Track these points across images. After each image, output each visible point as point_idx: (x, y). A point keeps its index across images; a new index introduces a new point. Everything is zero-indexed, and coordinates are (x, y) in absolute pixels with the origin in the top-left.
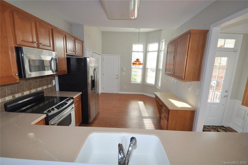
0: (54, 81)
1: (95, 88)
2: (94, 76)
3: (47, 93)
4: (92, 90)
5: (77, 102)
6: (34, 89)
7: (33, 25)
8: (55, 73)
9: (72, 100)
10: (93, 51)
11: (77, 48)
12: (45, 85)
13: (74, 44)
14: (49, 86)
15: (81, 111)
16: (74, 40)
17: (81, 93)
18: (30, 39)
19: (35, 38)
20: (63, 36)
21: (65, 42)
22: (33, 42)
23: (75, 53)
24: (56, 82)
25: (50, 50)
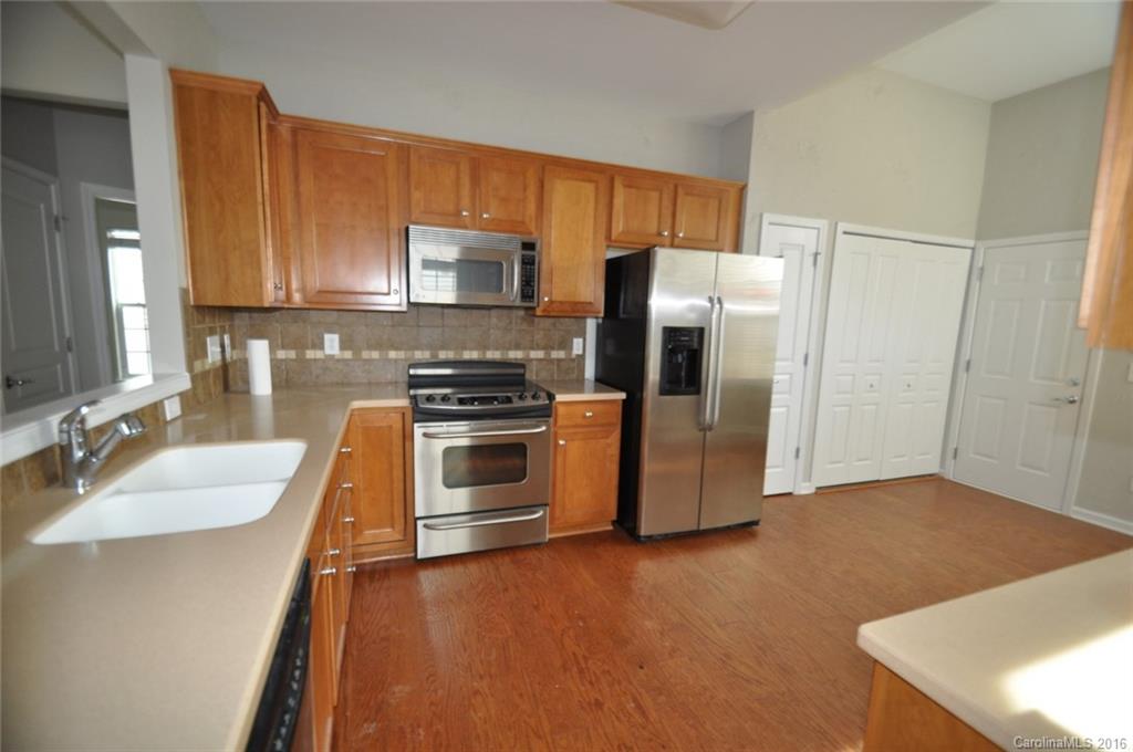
0: (577, 343)
1: (698, 392)
2: (701, 331)
3: (544, 375)
4: (664, 391)
5: (580, 421)
6: (497, 349)
7: (465, 168)
8: (518, 302)
9: (543, 401)
10: (842, 227)
11: (682, 218)
12: (538, 348)
13: (667, 203)
14: (556, 354)
15: (613, 468)
16: (672, 187)
17: (623, 396)
18: (451, 208)
19: (466, 201)
20: (596, 182)
21: (603, 200)
22: (458, 213)
23: (667, 241)
24: (585, 346)
25: (520, 233)
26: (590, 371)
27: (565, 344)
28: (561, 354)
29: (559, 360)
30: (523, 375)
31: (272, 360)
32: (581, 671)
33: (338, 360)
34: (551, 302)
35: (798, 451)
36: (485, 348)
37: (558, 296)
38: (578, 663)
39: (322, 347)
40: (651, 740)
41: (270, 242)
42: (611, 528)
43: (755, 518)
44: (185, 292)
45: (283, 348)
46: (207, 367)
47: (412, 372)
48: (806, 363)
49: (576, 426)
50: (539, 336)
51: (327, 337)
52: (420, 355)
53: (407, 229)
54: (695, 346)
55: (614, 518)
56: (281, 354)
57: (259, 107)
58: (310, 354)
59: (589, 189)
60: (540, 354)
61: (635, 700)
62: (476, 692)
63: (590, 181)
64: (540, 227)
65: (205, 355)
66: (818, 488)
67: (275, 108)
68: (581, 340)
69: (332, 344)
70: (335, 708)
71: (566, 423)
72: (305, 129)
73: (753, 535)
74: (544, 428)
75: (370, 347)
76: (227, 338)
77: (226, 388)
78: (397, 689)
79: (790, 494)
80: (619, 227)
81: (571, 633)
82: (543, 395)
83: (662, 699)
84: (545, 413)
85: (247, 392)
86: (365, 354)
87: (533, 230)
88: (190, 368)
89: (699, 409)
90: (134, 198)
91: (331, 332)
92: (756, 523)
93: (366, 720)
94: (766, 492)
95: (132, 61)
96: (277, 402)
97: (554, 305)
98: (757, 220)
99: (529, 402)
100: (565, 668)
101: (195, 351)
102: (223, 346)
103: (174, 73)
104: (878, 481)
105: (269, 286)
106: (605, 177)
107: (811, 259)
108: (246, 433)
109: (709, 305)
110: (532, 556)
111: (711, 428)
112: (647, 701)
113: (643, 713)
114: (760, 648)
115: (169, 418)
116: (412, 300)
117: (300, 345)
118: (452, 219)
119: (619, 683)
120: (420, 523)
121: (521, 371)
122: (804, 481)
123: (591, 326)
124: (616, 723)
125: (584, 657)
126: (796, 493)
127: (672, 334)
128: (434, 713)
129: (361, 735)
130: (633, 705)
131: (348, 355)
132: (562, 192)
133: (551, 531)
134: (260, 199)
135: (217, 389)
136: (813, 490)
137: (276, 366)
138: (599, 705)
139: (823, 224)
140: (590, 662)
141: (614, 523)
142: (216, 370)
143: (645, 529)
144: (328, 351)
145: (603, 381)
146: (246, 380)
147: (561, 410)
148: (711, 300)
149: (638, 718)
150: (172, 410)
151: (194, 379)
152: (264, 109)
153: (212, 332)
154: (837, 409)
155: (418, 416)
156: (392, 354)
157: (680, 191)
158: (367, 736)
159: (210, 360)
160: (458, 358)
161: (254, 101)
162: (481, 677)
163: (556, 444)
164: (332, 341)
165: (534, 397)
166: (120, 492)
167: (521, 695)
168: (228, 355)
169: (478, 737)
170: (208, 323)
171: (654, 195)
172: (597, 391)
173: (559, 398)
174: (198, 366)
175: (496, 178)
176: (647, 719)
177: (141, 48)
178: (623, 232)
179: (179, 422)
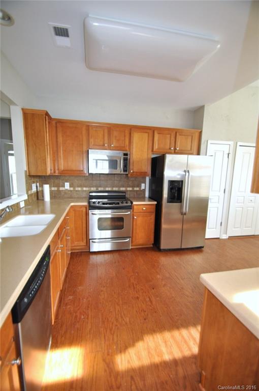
1: (181, 202)
2: (182, 181)
3: (132, 195)
4: (169, 202)
5: (142, 211)
6: (116, 187)
7: (106, 131)
8: (122, 173)
9: (129, 204)
10: (239, 143)
11: (178, 143)
12: (130, 187)
13: (173, 138)
14: (135, 189)
15: (153, 226)
16: (174, 133)
17: (156, 203)
18: (101, 143)
19: (106, 141)
20: (148, 133)
21: (151, 138)
22: (104, 145)
23: (173, 151)
24: (146, 186)
25: (123, 150)
26: (147, 194)
27: (139, 186)
28: (138, 189)
29: (137, 191)
30: (125, 195)
31: (50, 190)
32: (134, 288)
33: (69, 191)
34: (133, 172)
35: (221, 223)
36: (113, 187)
37: (135, 170)
38: (134, 286)
39: (64, 186)
40: (152, 310)
41: (49, 156)
42: (152, 246)
43: (202, 246)
44: (26, 171)
45: (54, 187)
46: (32, 192)
47: (91, 194)
48: (224, 192)
49: (140, 212)
50: (130, 183)
51: (66, 183)
52: (93, 189)
53: (88, 151)
54: (180, 186)
55: (153, 242)
56: (53, 189)
57: (45, 117)
58: (61, 189)
59: (146, 135)
60: (131, 189)
61: (149, 298)
62: (102, 291)
63: (146, 133)
64: (130, 149)
65: (31, 189)
66: (229, 237)
67: (50, 117)
68: (144, 184)
69: (67, 186)
70: (61, 291)
71: (137, 211)
72: (59, 122)
73: (201, 251)
74: (129, 213)
75: (78, 187)
76: (38, 184)
77: (38, 199)
78: (79, 288)
79: (219, 238)
80: (156, 147)
81: (133, 277)
82: (129, 202)
83: (158, 299)
84: (130, 208)
85: (43, 200)
86: (77, 189)
87: (128, 149)
88: (27, 193)
89: (181, 207)
90: (12, 143)
91: (67, 182)
92: (203, 247)
93: (70, 295)
94: (206, 237)
95: (12, 107)
96: (51, 203)
97: (135, 173)
98: (206, 143)
99: (125, 204)
100: (129, 287)
101: (29, 188)
102: (37, 187)
103: (22, 109)
104: (254, 235)
105: (49, 169)
106: (151, 131)
107: (227, 155)
108: (43, 212)
109: (184, 173)
110: (125, 253)
111: (185, 214)
112: (153, 299)
113: (151, 302)
114: (194, 287)
115: (21, 207)
116: (90, 172)
117: (58, 186)
118: (102, 147)
119: (145, 293)
120: (91, 241)
121: (124, 194)
122: (224, 234)
123: (148, 179)
124: (142, 304)
125: (136, 285)
126: (221, 238)
127: (172, 183)
128: (89, 295)
129: (68, 299)
130: (148, 299)
131: (72, 189)
132: (136, 137)
133: (132, 246)
134: (46, 144)
135: (35, 199)
136: (228, 237)
137: (51, 192)
138: (138, 298)
139: (231, 143)
140: (137, 286)
141: (153, 244)
142: (35, 193)
143: (162, 247)
144: (66, 188)
145: (151, 198)
146: (43, 196)
147: (135, 207)
148: (185, 171)
149: (149, 303)
150: (22, 205)
151: (28, 196)
152: (47, 117)
153: (34, 183)
154: (237, 209)
155: (90, 208)
156: (85, 189)
157: (178, 134)
158: (70, 299)
159: (33, 191)
160: (105, 190)
161: (44, 116)
162: (104, 287)
163: (133, 218)
164: (67, 185)
165: (126, 203)
166: (7, 227)
167: (115, 293)
168: (38, 189)
169: (100, 303)
170: (33, 180)
171: (168, 136)
172: (149, 201)
173: (134, 203)
174: (30, 193)
175: (115, 133)
176: (152, 304)
177: (14, 104)
178: (157, 149)
179: (24, 208)
